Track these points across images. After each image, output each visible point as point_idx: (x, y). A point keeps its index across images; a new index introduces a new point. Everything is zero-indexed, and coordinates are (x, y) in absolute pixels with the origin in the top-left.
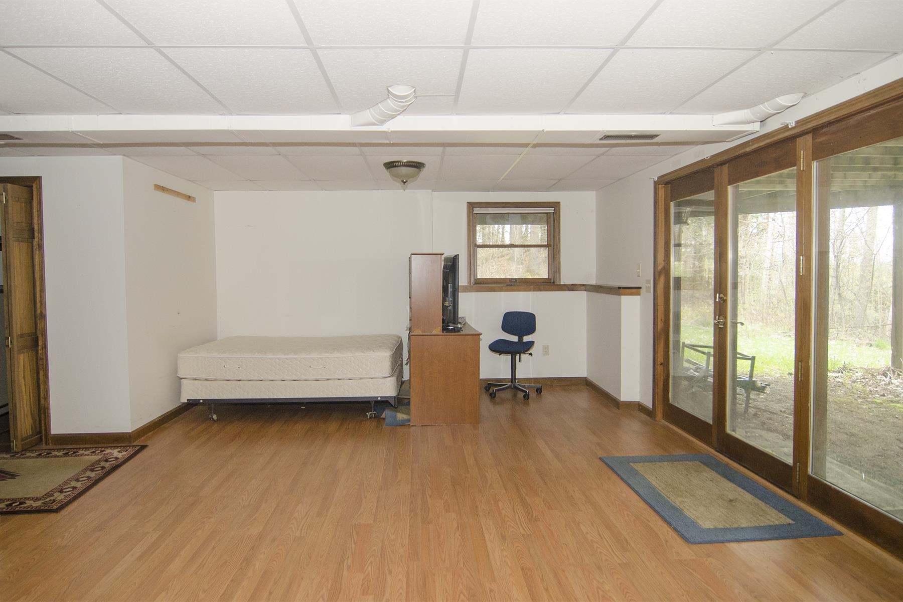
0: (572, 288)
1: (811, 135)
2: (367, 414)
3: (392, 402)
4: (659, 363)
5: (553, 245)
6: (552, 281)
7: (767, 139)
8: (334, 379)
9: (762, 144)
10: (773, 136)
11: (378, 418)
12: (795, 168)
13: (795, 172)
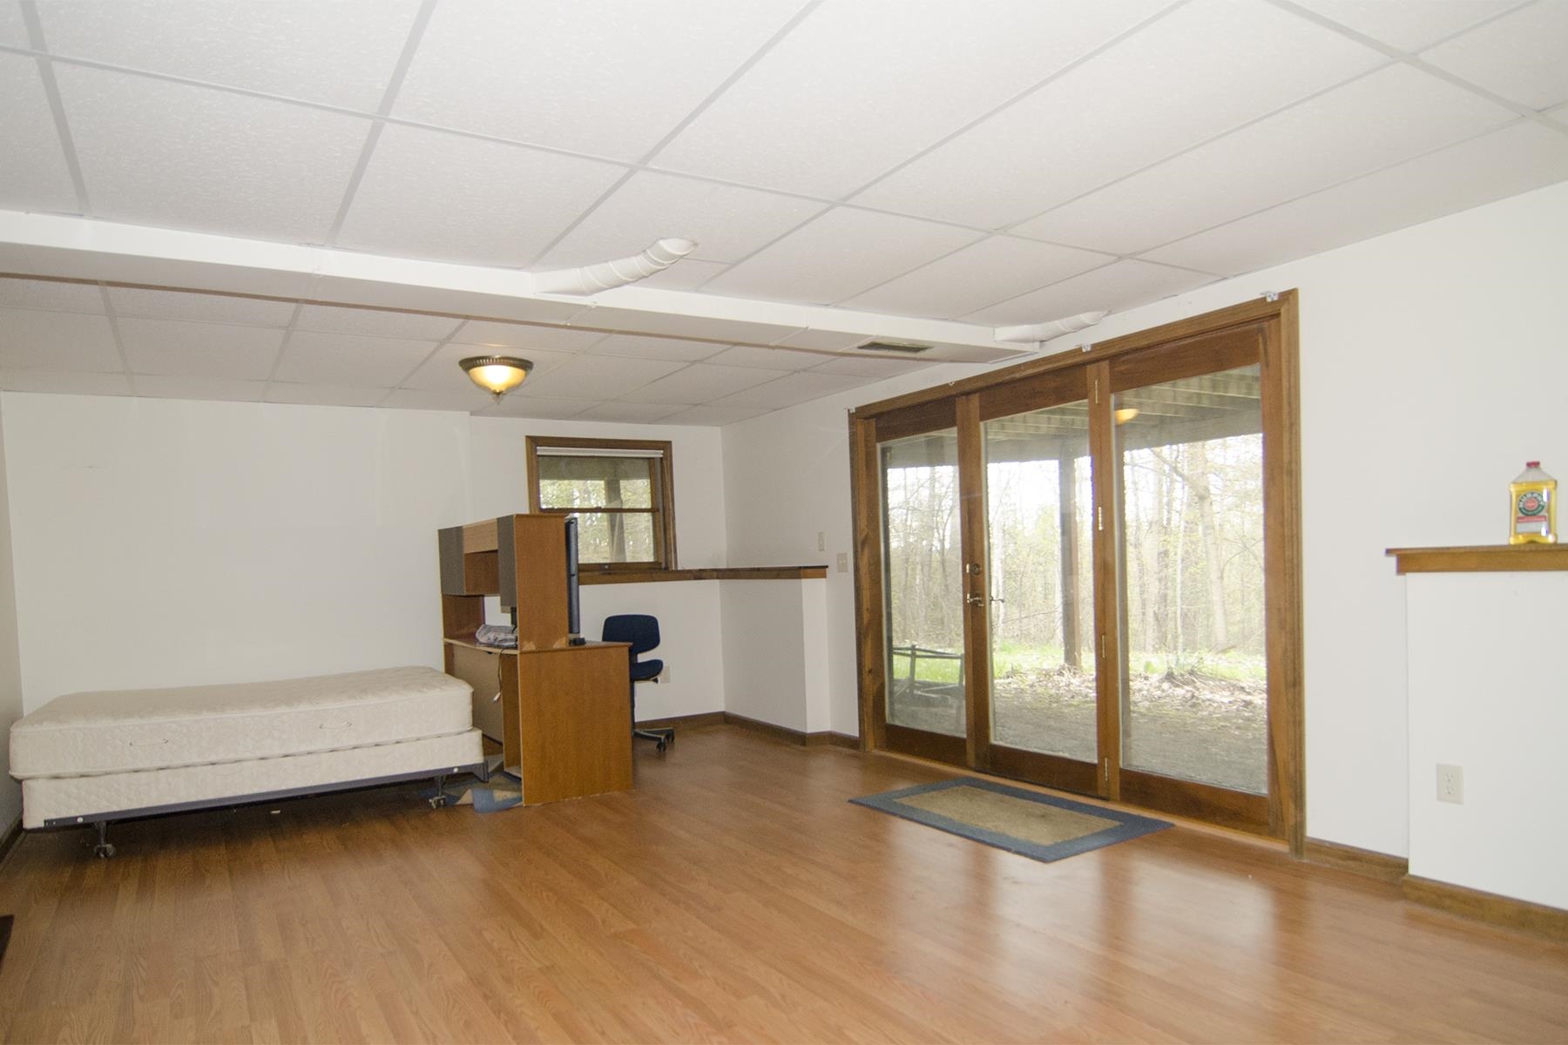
0: (699, 575)
1: (1107, 362)
2: (430, 801)
3: (477, 774)
4: (867, 670)
5: (662, 512)
6: (663, 566)
7: (1050, 363)
8: (369, 746)
9: (1042, 369)
10: (1059, 361)
11: (449, 805)
12: (1086, 401)
13: (1087, 408)
